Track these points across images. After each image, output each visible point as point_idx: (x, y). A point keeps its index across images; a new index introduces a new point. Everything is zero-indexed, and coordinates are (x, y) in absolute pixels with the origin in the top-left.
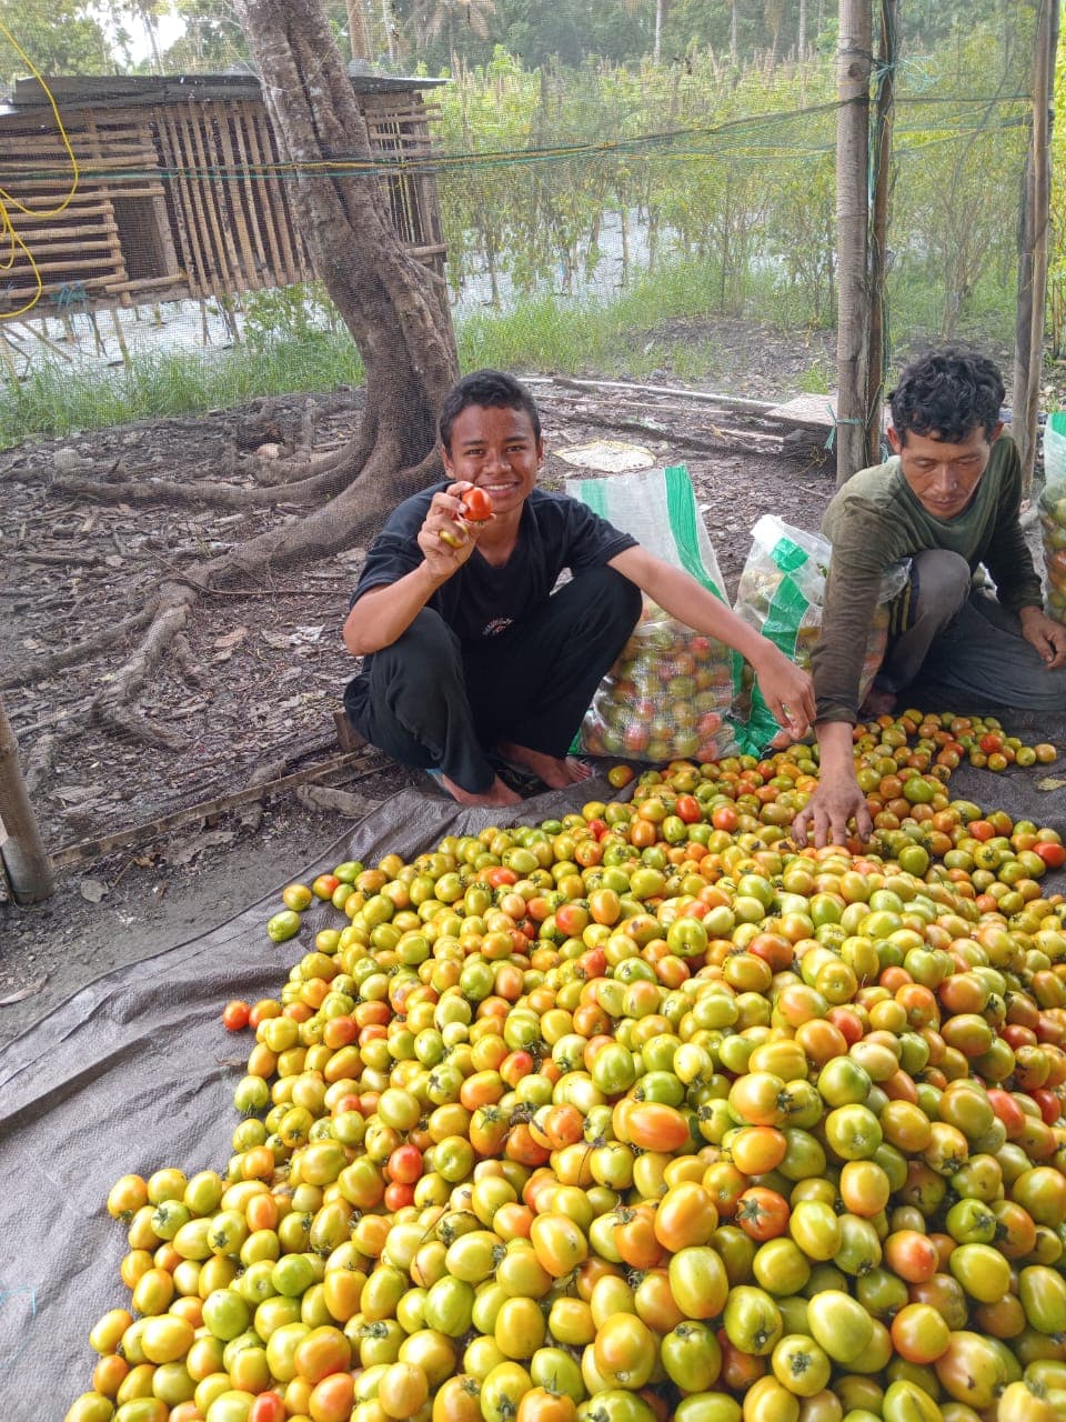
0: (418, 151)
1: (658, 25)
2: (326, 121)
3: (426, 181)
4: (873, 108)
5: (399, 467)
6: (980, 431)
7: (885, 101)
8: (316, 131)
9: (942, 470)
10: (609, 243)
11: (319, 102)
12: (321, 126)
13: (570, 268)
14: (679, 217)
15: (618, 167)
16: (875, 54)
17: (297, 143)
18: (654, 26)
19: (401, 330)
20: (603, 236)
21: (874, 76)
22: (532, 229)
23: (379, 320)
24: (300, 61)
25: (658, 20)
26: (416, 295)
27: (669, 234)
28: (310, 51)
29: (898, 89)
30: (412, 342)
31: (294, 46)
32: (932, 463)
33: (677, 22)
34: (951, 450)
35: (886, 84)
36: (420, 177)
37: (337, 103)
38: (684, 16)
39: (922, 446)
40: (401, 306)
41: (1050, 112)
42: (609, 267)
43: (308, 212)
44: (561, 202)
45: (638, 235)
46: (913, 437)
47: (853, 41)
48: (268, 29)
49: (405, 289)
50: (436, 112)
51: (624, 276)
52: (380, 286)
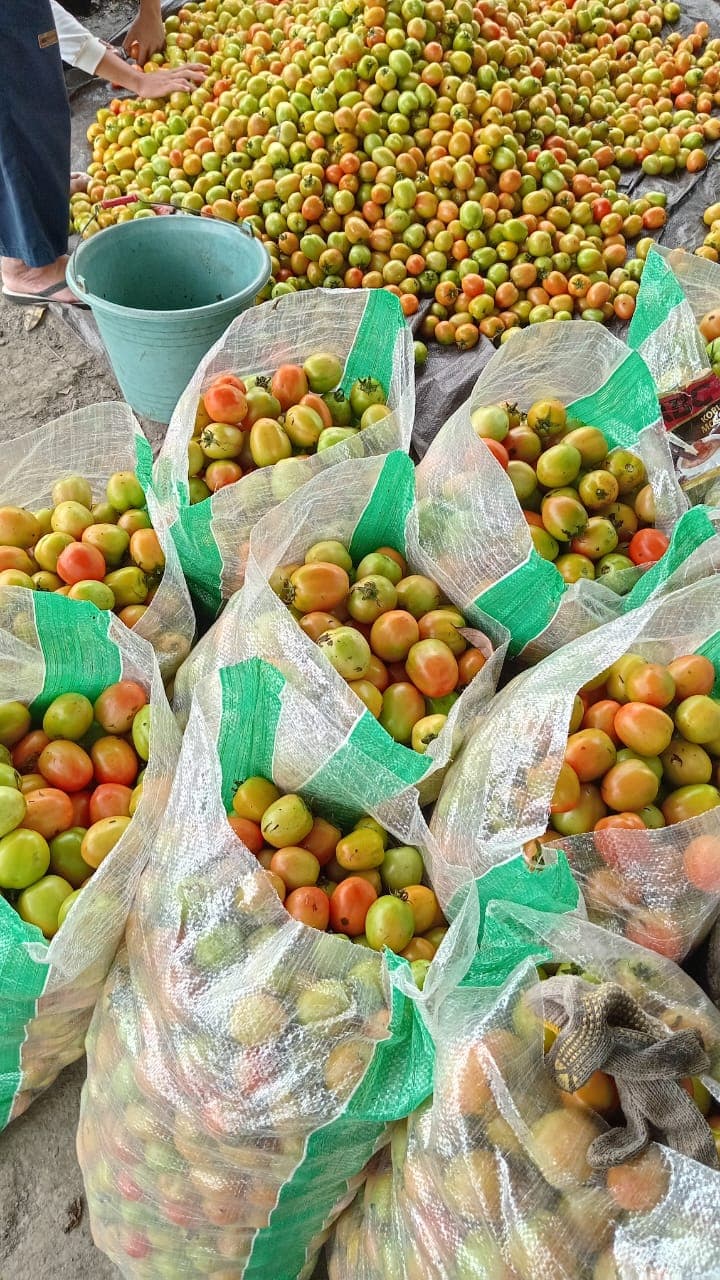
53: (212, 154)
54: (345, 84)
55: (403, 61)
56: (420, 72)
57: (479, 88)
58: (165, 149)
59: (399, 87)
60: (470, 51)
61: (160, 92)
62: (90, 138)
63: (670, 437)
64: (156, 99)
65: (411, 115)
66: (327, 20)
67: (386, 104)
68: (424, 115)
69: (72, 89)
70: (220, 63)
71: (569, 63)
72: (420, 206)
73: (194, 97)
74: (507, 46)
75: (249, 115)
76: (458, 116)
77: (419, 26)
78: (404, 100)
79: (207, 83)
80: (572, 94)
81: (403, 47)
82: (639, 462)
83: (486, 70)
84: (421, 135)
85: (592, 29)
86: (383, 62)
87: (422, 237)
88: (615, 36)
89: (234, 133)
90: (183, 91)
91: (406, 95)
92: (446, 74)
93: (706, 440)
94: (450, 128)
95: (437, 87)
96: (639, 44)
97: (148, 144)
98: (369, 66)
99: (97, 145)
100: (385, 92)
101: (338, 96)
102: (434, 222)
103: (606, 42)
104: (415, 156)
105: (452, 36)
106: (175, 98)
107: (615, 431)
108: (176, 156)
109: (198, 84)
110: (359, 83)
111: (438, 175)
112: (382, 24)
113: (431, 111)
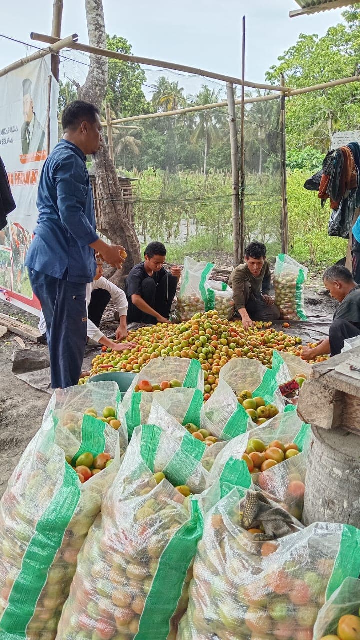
0: (129, 197)
1: (206, 155)
2: (112, 189)
3: (130, 205)
4: (240, 197)
5: (123, 275)
6: (262, 258)
7: (243, 195)
8: (110, 191)
9: (256, 265)
10: (183, 229)
11: (111, 184)
12: (111, 190)
13: (170, 236)
14: (205, 221)
15: (187, 205)
16: (240, 185)
17: (105, 194)
18: (204, 154)
19: (127, 241)
20: (181, 228)
21: (240, 190)
22: (158, 222)
23: (121, 237)
24: (108, 175)
25: (206, 153)
26: (131, 232)
27: (203, 228)
28: (110, 173)
29: (246, 193)
30: (129, 243)
31: (106, 171)
32: (254, 263)
33: (213, 155)
34: (257, 261)
35: (243, 191)
36: (128, 204)
37: (116, 185)
38: (216, 153)
39: (252, 260)
40: (127, 234)
41: (286, 199)
42: (183, 236)
43: (106, 210)
44: (167, 215)
45: (193, 229)
46: (250, 258)
47: (235, 183)
48: (101, 168)
49: (129, 230)
50: (135, 187)
51: (187, 239)
52: (122, 228)
53: (137, 365)
54: (185, 345)
55: (204, 339)
56: (210, 343)
57: (230, 349)
58: (120, 364)
59: (203, 346)
60: (227, 339)
61: (120, 349)
62: (93, 363)
63: (284, 398)
64: (118, 351)
65: (207, 354)
66: (180, 330)
67: (198, 351)
68: (211, 355)
69: (88, 350)
70: (142, 342)
71: (262, 349)
72: (209, 380)
73: (132, 351)
74: (239, 340)
75: (151, 354)
76: (223, 355)
77: (209, 331)
78: (204, 350)
79: (137, 347)
80: (263, 357)
81: (205, 336)
82: (275, 407)
83: (232, 345)
84: (210, 360)
85: (270, 343)
86: (198, 339)
87: (210, 389)
88: (279, 345)
89: (145, 358)
90: (128, 349)
91: (205, 348)
92: (219, 344)
93: (294, 398)
94: (220, 359)
95: (216, 348)
96: (287, 348)
97: (114, 363)
98: (193, 340)
99: (95, 364)
100: (198, 348)
101: (182, 348)
102: (214, 385)
103: (276, 346)
104: (208, 366)
105: (221, 335)
106: (125, 352)
107: (267, 398)
108: (124, 365)
109: (134, 348)
110: (190, 345)
111: (215, 370)
112: (198, 330)
113: (214, 354)
